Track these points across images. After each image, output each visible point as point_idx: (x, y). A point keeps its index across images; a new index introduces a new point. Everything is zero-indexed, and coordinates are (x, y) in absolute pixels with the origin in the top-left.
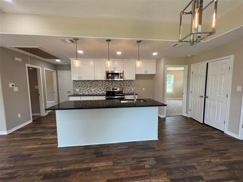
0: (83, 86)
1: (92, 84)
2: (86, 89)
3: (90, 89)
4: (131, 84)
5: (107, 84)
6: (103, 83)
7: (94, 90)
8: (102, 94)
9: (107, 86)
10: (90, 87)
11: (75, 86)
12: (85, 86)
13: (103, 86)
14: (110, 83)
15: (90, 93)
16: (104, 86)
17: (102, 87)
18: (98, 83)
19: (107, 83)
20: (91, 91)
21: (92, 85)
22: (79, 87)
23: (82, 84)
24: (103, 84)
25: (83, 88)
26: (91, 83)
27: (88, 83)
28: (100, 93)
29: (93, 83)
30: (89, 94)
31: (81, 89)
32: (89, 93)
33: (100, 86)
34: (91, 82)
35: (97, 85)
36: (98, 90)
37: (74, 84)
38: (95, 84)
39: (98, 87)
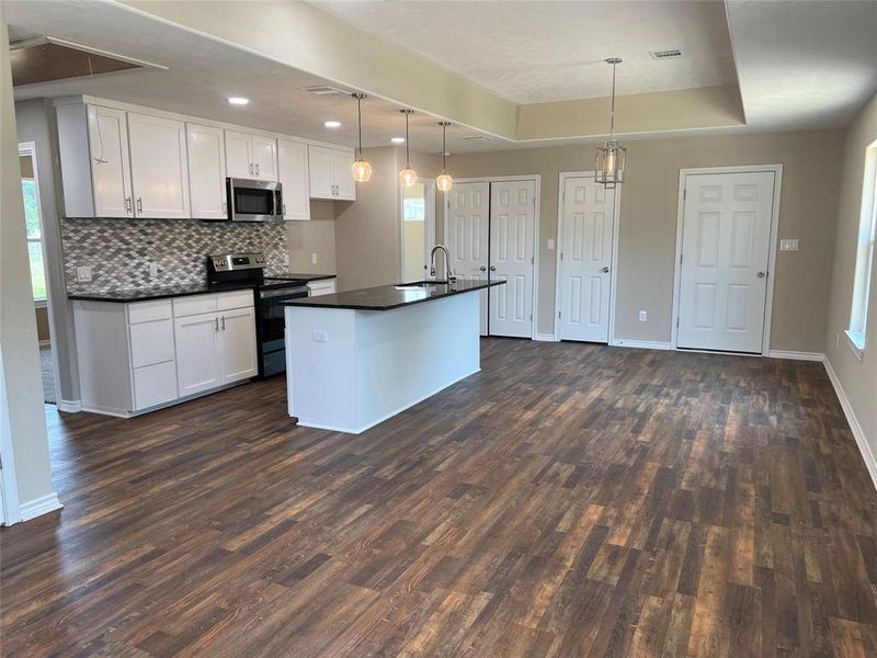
0: (108, 247)
1: (150, 238)
2: (126, 265)
3: (140, 264)
4: (281, 239)
5: (206, 240)
6: (191, 231)
7: (159, 271)
8: (188, 290)
9: (206, 245)
10: (142, 253)
11: (72, 248)
12: (119, 251)
13: (190, 246)
14: (214, 232)
15: (144, 286)
16: (196, 247)
17: (188, 255)
18: (170, 231)
19: (206, 234)
20: (146, 275)
21: (150, 243)
22: (91, 254)
23: (106, 240)
24: (190, 237)
25: (109, 259)
26: (142, 231)
27: (131, 234)
28: (183, 283)
29: (154, 234)
30: (139, 292)
31: (100, 267)
32: (139, 285)
33: (181, 250)
34: (141, 226)
35: (168, 245)
36: (174, 269)
37: (68, 238)
38: (161, 239)
39: (172, 254)
